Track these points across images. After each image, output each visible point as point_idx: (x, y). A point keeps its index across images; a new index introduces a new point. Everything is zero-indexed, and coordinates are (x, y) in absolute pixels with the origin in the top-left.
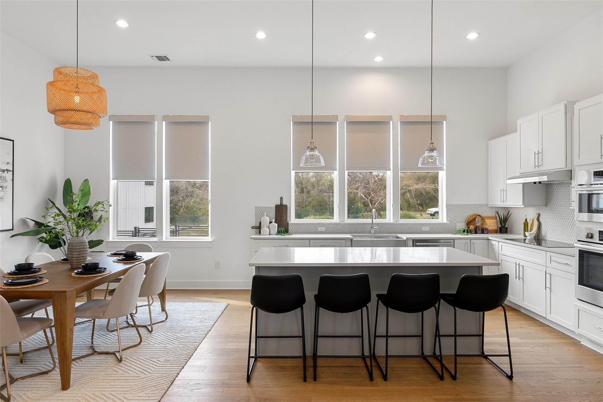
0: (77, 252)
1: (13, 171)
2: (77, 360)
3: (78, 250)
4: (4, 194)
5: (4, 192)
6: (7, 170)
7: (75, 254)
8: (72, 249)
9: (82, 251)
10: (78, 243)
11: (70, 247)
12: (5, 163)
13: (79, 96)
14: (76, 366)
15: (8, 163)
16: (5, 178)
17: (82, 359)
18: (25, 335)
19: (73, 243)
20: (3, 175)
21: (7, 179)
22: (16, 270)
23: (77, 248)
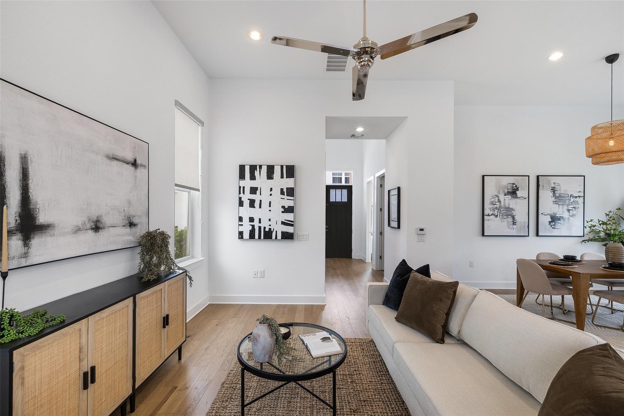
0: (612, 254)
1: (584, 197)
2: (602, 327)
3: (613, 253)
4: (577, 212)
5: (576, 211)
6: (579, 196)
7: (610, 255)
8: (608, 251)
9: (617, 254)
10: (614, 247)
11: (607, 250)
12: (577, 192)
13: (613, 140)
14: (599, 329)
15: (580, 192)
16: (577, 201)
17: (606, 328)
18: (556, 293)
19: (609, 247)
20: (575, 200)
21: (579, 202)
22: (564, 258)
23: (612, 251)
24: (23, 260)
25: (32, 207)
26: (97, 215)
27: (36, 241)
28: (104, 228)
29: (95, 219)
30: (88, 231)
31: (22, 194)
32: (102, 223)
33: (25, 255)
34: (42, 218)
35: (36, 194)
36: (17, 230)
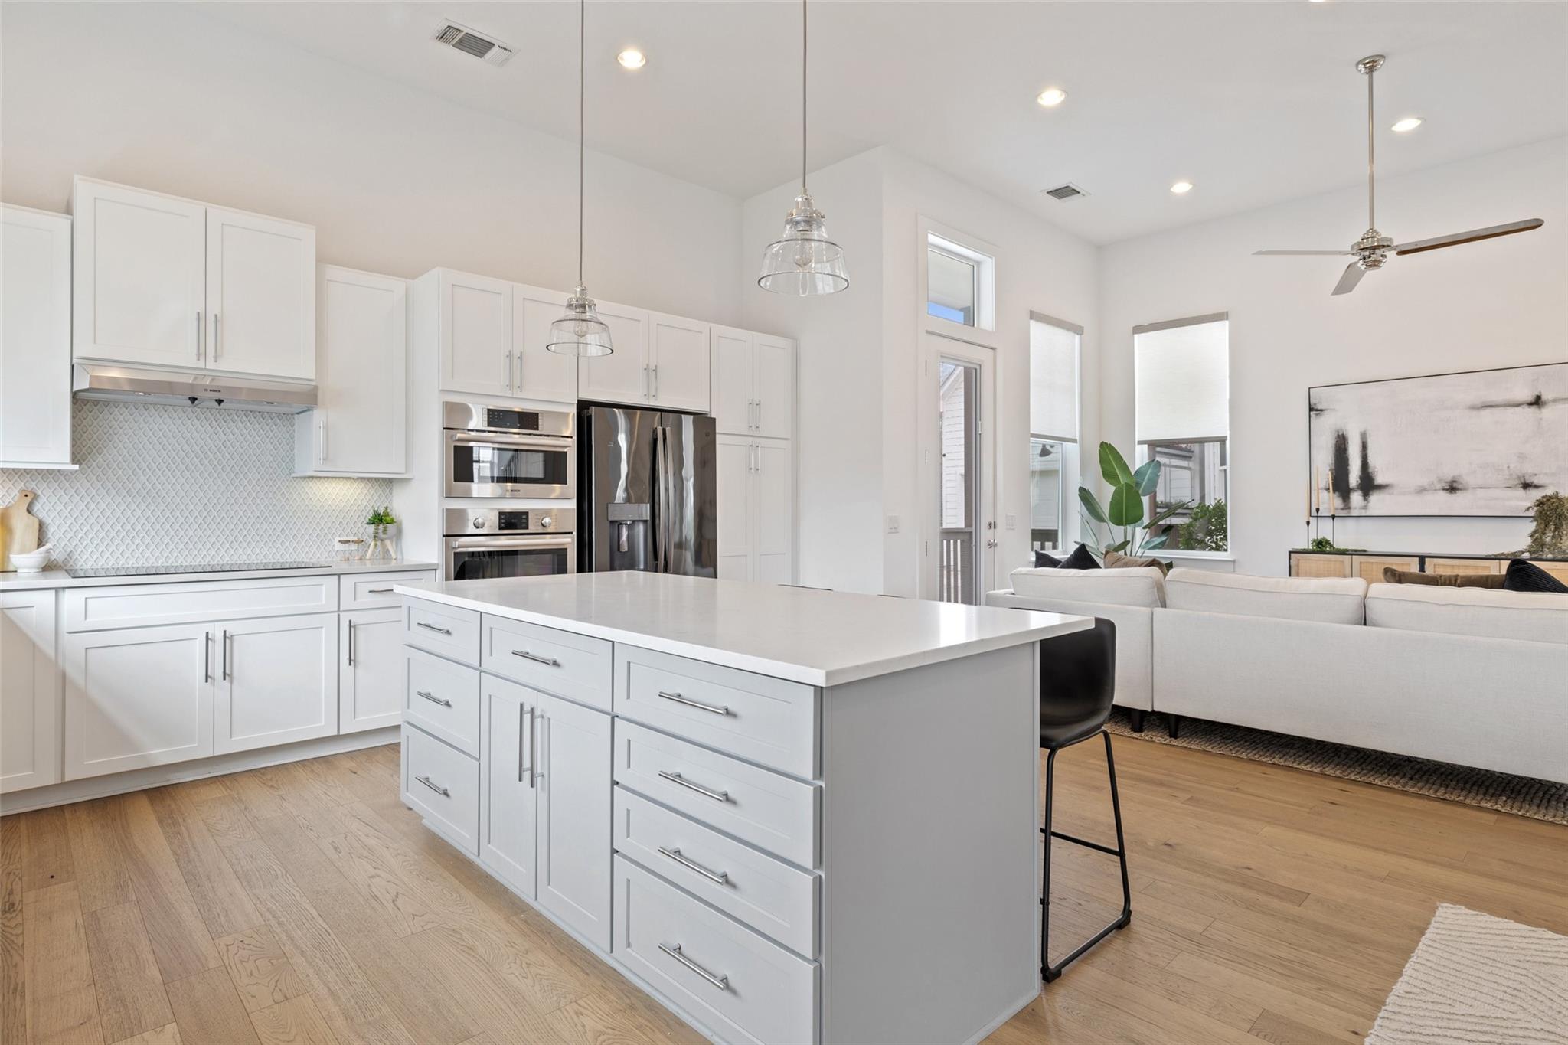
24: (1363, 511)
25: (1370, 470)
26: (1452, 475)
27: (1375, 497)
28: (1465, 489)
29: (1449, 479)
30: (1438, 492)
31: (1362, 461)
32: (1461, 484)
33: (1365, 508)
34: (1379, 480)
35: (1373, 461)
36: (1358, 488)
